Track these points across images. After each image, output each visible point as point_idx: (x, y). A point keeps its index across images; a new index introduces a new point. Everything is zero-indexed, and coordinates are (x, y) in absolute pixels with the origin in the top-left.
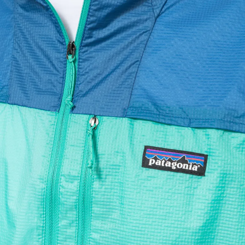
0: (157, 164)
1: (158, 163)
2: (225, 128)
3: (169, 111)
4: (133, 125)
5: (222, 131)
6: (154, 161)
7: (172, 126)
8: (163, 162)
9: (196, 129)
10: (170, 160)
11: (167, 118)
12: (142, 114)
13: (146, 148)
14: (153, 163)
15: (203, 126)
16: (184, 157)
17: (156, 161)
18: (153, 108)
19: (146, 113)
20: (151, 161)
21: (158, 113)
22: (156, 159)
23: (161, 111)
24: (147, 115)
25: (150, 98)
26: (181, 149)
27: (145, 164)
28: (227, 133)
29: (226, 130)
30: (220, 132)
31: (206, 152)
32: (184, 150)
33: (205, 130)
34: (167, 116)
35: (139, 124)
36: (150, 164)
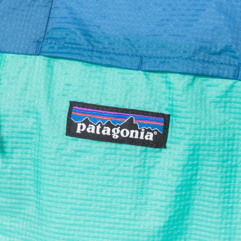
0: (88, 130)
1: (91, 129)
2: (195, 71)
4: (52, 67)
5: (191, 77)
6: (84, 126)
7: (113, 69)
8: (99, 127)
9: (152, 74)
11: (104, 56)
12: (64, 50)
13: (73, 104)
15: (160, 69)
16: (132, 118)
17: (87, 127)
18: (82, 40)
19: (72, 48)
20: (79, 125)
21: (90, 47)
22: (87, 123)
23: (95, 44)
25: (78, 22)
26: (127, 107)
27: (71, 131)
28: (199, 80)
29: (197, 75)
30: (188, 78)
31: (167, 109)
32: (132, 107)
33: (164, 75)
34: (106, 53)
35: (60, 65)
36: (78, 131)
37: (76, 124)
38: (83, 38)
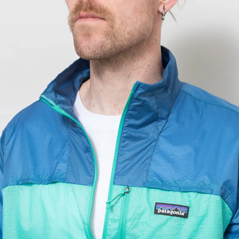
0: (162, 212)
1: (163, 211)
2: (198, 191)
3: (168, 183)
4: (149, 191)
5: (197, 193)
6: (161, 210)
7: (170, 192)
8: (166, 211)
9: (183, 193)
10: (169, 210)
11: (167, 187)
12: (154, 185)
13: (156, 203)
14: (160, 212)
15: (186, 191)
16: (177, 208)
17: (162, 210)
18: (159, 182)
19: (156, 184)
20: (159, 210)
21: (162, 184)
22: (162, 209)
23: (164, 183)
24: (157, 185)
25: (158, 176)
26: (175, 204)
27: (156, 212)
28: (199, 194)
29: (198, 192)
30: (196, 193)
31: (189, 205)
32: (177, 204)
33: (187, 193)
34: (167, 186)
35: (152, 191)
36: (159, 212)
37: (158, 210)
38: (159, 181)
